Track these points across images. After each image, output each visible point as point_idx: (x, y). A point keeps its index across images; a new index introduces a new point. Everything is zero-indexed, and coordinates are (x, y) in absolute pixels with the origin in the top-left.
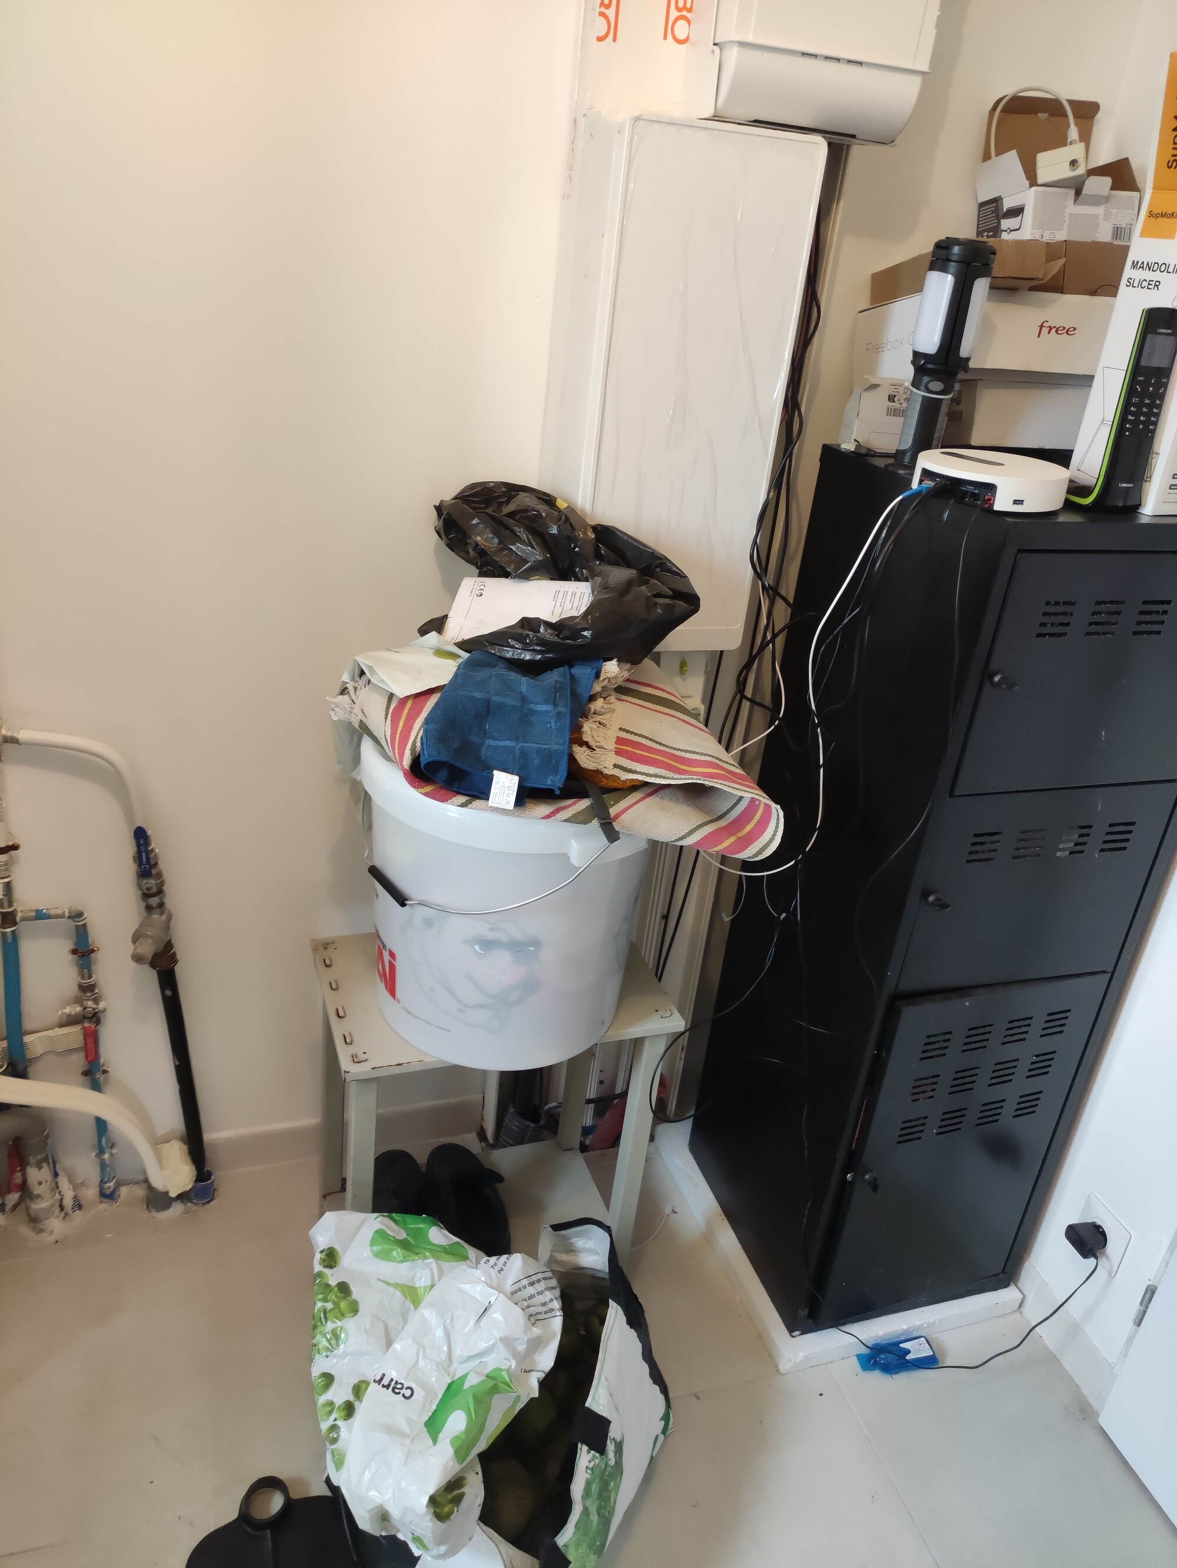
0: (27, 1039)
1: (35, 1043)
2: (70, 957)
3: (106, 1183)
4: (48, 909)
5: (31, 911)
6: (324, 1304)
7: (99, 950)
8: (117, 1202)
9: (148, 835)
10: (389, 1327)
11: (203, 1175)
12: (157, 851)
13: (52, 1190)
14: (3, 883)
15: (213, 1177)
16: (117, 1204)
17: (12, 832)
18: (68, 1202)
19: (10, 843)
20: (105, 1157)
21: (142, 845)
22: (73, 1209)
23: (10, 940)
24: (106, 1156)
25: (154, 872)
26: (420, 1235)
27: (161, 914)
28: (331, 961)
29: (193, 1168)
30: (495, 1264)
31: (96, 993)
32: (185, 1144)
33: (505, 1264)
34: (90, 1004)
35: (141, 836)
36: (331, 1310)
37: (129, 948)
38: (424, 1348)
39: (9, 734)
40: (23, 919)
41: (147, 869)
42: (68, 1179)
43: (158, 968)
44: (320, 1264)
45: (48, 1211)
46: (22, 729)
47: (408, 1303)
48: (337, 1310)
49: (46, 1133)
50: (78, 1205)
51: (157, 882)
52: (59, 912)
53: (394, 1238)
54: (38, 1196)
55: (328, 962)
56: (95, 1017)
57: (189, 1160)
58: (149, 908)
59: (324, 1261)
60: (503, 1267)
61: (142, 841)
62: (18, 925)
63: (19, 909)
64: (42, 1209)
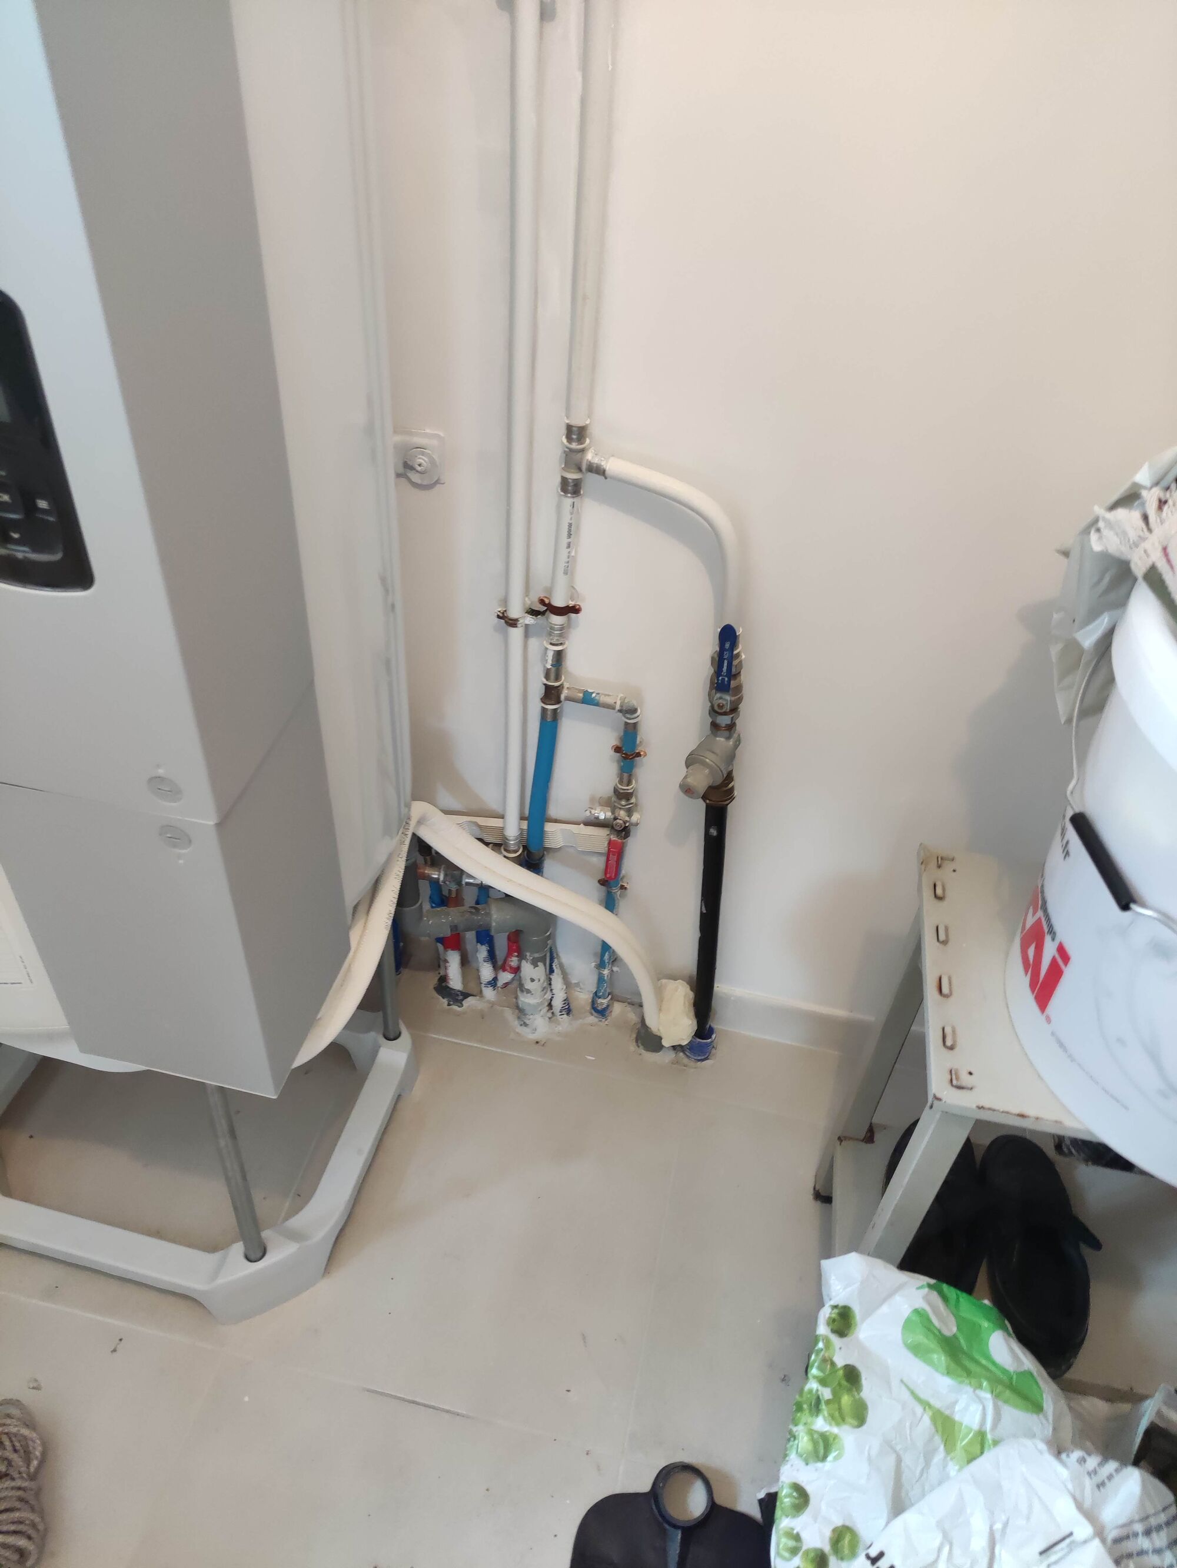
0: (549, 827)
1: (555, 834)
2: (612, 752)
3: (599, 998)
4: (598, 694)
5: (580, 691)
6: (820, 1388)
7: (645, 756)
8: (606, 1020)
9: (737, 634)
10: (903, 1464)
11: (704, 1031)
12: (743, 657)
13: (544, 989)
14: (554, 651)
15: (714, 1036)
16: (606, 1023)
17: (576, 587)
18: (558, 1004)
19: (571, 603)
20: (604, 973)
21: (727, 650)
22: (560, 1012)
23: (549, 719)
24: (606, 972)
25: (733, 684)
26: (975, 1334)
27: (728, 738)
28: (944, 890)
29: (695, 1023)
30: (1095, 1472)
31: (632, 804)
32: (692, 989)
33: (1110, 1477)
34: (622, 814)
35: (728, 636)
36: (828, 1402)
37: (681, 772)
38: (951, 1545)
39: (596, 461)
40: (567, 699)
41: (726, 683)
42: (563, 978)
43: (708, 801)
44: (828, 1324)
45: (536, 1008)
46: (613, 456)
47: (937, 1439)
48: (837, 1406)
49: (548, 934)
50: (568, 1010)
51: (733, 699)
52: (609, 700)
53: (940, 1331)
54: (528, 991)
55: (939, 891)
56: (624, 831)
57: (692, 1014)
58: (715, 726)
59: (834, 1320)
60: (1106, 1481)
61: (727, 645)
62: (562, 703)
63: (566, 685)
64: (529, 1004)
